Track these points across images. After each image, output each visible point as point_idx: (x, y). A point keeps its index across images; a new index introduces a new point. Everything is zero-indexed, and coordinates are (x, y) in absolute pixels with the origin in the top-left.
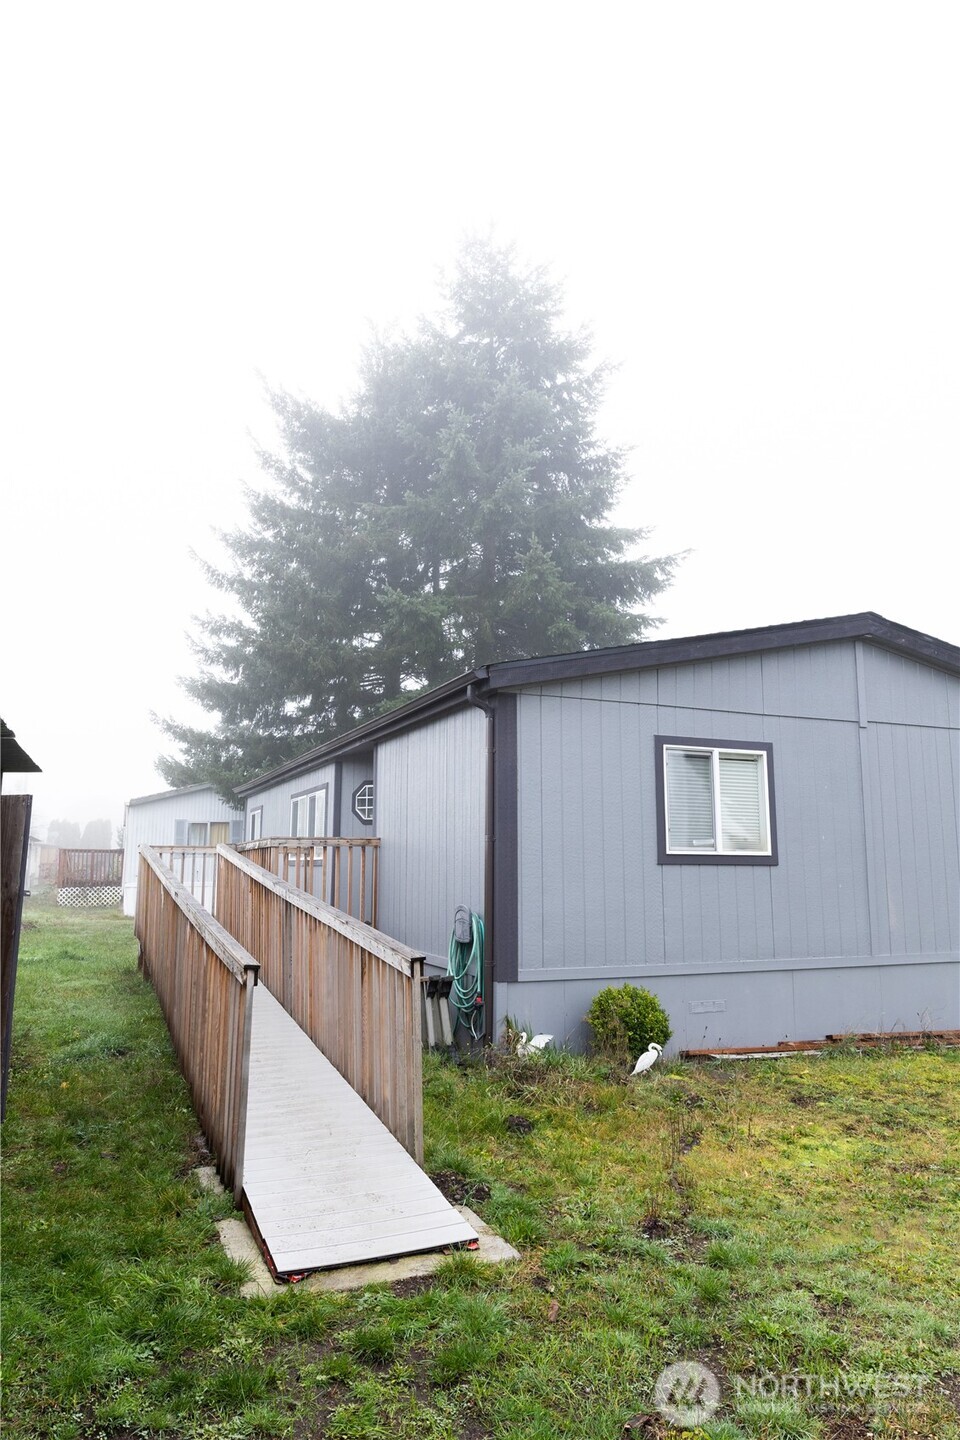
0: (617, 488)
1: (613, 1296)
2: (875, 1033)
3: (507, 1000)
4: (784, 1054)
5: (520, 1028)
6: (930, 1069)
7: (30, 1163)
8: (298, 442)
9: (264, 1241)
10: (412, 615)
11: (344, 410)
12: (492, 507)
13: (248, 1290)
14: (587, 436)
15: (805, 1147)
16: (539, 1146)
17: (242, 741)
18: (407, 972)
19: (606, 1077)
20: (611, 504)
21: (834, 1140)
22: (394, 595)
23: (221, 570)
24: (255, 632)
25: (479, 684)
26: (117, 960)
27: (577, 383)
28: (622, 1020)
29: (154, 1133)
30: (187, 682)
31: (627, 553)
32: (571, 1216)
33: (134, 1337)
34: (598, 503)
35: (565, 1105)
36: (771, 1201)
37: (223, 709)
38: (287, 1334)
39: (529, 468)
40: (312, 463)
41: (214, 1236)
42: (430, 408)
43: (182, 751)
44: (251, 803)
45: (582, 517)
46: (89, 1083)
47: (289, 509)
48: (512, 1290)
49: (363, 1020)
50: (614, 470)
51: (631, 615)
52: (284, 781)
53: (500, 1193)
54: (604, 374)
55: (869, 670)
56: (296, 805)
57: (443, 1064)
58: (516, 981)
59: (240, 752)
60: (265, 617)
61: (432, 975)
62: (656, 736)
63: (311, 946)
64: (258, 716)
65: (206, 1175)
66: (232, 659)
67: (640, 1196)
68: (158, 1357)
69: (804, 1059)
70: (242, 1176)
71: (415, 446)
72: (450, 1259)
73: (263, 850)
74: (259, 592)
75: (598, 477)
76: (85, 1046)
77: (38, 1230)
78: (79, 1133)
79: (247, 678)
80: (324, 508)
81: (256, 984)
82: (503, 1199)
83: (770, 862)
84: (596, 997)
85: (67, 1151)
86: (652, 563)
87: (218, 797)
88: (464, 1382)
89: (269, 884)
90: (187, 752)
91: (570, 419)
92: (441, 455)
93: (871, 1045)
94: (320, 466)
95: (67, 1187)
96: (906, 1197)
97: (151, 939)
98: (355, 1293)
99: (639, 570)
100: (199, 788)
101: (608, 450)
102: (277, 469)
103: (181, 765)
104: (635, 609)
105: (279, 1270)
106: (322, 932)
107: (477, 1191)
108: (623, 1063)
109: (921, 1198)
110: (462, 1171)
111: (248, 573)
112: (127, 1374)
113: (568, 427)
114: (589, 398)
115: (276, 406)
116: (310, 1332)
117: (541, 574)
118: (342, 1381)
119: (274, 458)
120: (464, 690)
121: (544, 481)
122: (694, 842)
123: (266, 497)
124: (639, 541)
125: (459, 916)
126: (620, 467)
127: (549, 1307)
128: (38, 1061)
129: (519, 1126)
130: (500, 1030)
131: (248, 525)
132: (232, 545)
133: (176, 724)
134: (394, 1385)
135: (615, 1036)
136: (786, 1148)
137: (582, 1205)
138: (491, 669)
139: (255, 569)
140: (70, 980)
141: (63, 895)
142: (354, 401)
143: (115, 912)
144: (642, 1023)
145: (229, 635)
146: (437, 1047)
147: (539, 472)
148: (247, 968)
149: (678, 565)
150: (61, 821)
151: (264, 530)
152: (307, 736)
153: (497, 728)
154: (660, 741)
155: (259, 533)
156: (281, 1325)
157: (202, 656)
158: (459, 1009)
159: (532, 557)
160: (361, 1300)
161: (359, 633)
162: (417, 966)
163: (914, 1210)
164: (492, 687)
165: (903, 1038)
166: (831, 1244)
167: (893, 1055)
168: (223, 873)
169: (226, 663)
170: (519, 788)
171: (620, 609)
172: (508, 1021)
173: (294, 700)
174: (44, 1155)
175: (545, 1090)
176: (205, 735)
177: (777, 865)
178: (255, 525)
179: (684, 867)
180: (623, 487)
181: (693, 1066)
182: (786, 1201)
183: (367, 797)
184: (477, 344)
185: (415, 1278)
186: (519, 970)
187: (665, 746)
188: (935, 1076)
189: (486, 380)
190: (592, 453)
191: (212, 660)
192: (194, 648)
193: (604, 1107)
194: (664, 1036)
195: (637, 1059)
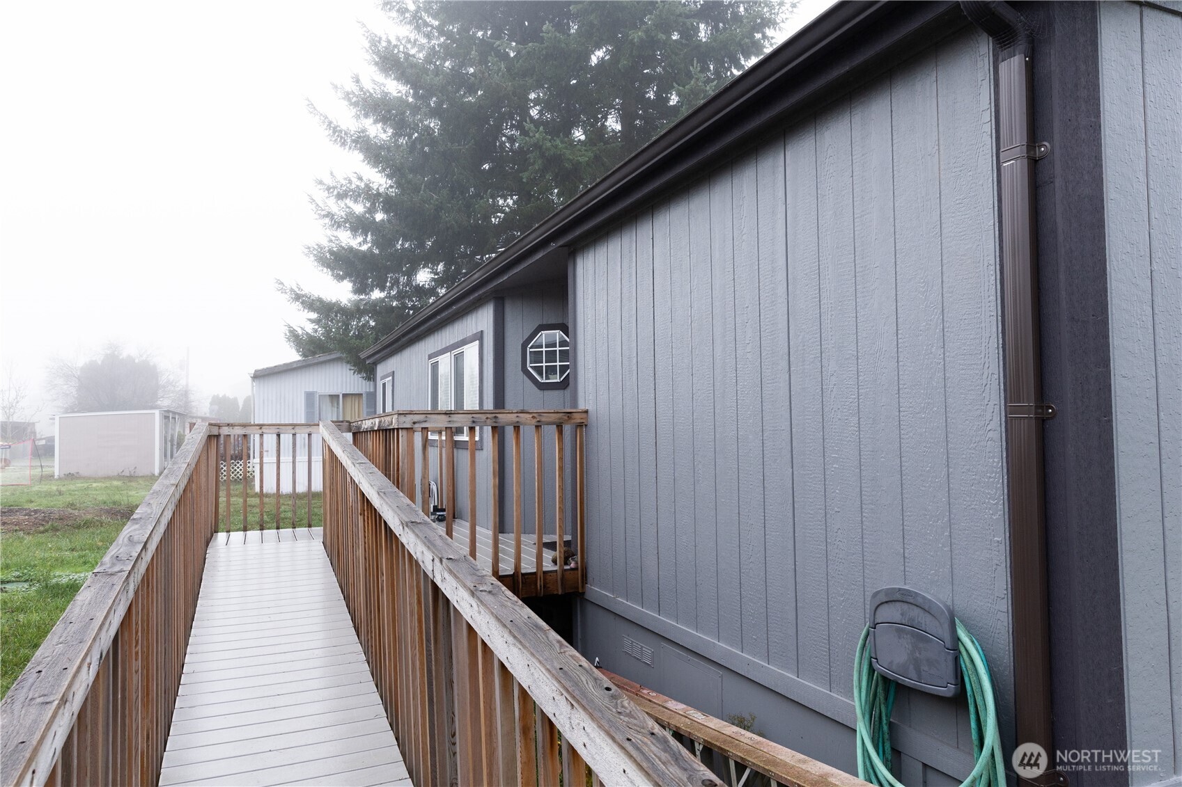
17: (375, 309)
23: (344, 127)
30: (315, 252)
37: (352, 279)
43: (310, 320)
44: (381, 370)
52: (418, 338)
59: (372, 323)
64: (389, 286)
66: (360, 225)
79: (374, 243)
87: (349, 366)
90: (317, 322)
100: (328, 357)
103: (311, 335)
133: (303, 293)
145: (355, 200)
150: (221, 396)
157: (327, 220)
169: (354, 230)
180: (788, 15)
183: (544, 349)
191: (338, 225)
192: (319, 212)
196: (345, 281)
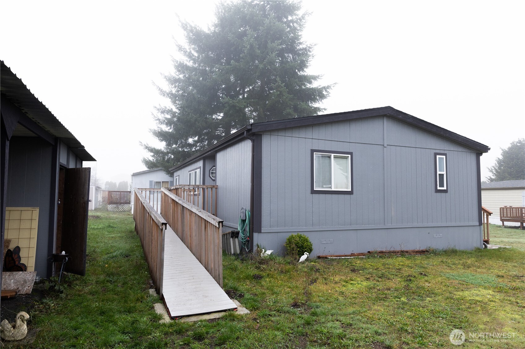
0: (310, 60)
1: (277, 323)
2: (384, 250)
3: (257, 238)
4: (352, 257)
5: (262, 248)
6: (400, 262)
7: (94, 288)
8: (192, 41)
9: (168, 308)
10: (234, 106)
11: (209, 29)
12: (263, 67)
13: (161, 322)
14: (299, 40)
15: (351, 284)
16: (263, 283)
17: (173, 152)
19: (289, 263)
20: (307, 66)
21: (362, 282)
22: (227, 99)
23: (164, 90)
24: (177, 113)
25: (248, 131)
26: (128, 228)
27: (296, 20)
28: (296, 245)
29: (135, 279)
30: (153, 131)
31: (313, 84)
32: (270, 302)
33: (123, 333)
34: (302, 65)
35: (274, 271)
36: (335, 299)
37: (166, 141)
38: (173, 333)
39: (277, 52)
40: (197, 49)
41: (152, 307)
42: (242, 29)
43: (151, 156)
44: (175, 174)
45: (297, 71)
46: (115, 265)
47: (189, 66)
48: (246, 321)
49: (205, 243)
50: (309, 53)
51: (314, 107)
52: (186, 166)
53: (247, 296)
54: (306, 16)
55: (388, 126)
56: (190, 174)
57: (236, 259)
58: (261, 232)
59: (173, 157)
60: (181, 107)
61: (232, 230)
62: (311, 149)
63: (190, 220)
64: (179, 143)
65: (152, 291)
66: (169, 123)
67: (293, 297)
68: (131, 338)
69: (359, 258)
70: (162, 290)
71: (235, 43)
72: (227, 313)
73: (177, 189)
74: (178, 98)
75: (302, 56)
76: (115, 254)
77: (95, 306)
78: (111, 279)
79: (174, 129)
80: (202, 67)
81: (166, 229)
82: (248, 298)
83: (350, 193)
84: (288, 237)
85: (106, 285)
86: (322, 88)
87: (164, 172)
88: (225, 344)
89: (177, 200)
90: (153, 156)
91: (292, 33)
92: (245, 47)
93: (382, 254)
94: (201, 51)
95: (106, 295)
96: (379, 297)
97: (138, 219)
98: (195, 323)
99: (317, 91)
100: (157, 169)
101: (307, 45)
102: (184, 51)
103: (151, 161)
104: (316, 105)
105: (172, 316)
106: (193, 215)
107: (239, 295)
108: (295, 259)
109: (384, 297)
110: (236, 289)
111: (174, 91)
112: (121, 342)
113: (292, 36)
114: (300, 25)
115: (183, 27)
116: (180, 332)
117: (281, 92)
118: (188, 344)
119: (183, 47)
120: (243, 133)
121: (283, 57)
122: (324, 186)
123: (180, 62)
124: (318, 80)
125: (242, 211)
126: (311, 52)
127: (257, 325)
128: (98, 259)
129: (258, 278)
130: (255, 248)
131: (173, 72)
132: (168, 80)
133: (149, 146)
134: (204, 345)
135: (293, 250)
136: (345, 284)
137: (274, 299)
138: (253, 125)
139: (176, 89)
140: (111, 234)
141: (110, 207)
142: (213, 26)
143: (129, 213)
144: (303, 246)
145: (168, 114)
146: (234, 254)
147: (281, 53)
148: (163, 224)
149: (331, 89)
150: (109, 182)
151: (180, 75)
152: (196, 151)
153: (255, 146)
154: (313, 151)
155: (178, 76)
156: (171, 330)
157: (158, 121)
158: (242, 242)
159: (277, 85)
160: (197, 324)
161: (216, 113)
162: (221, 224)
163: (381, 301)
164: (253, 132)
165: (394, 252)
166: (351, 310)
167: (389, 258)
168: (163, 198)
169: (167, 124)
170: (262, 167)
171: (310, 105)
172: (258, 245)
173: (191, 137)
174: (99, 286)
175: (268, 267)
176: (159, 150)
177: (353, 194)
178: (176, 72)
179: (320, 195)
181: (320, 260)
182: (341, 298)
183: (214, 171)
184: (258, 4)
185: (216, 318)
186: (262, 229)
187: (314, 153)
188: (401, 263)
189: (261, 18)
190: (301, 46)
191: (162, 123)
192: (155, 118)
193: (287, 272)
194: (310, 250)
195: (300, 257)
196: (163, 142)
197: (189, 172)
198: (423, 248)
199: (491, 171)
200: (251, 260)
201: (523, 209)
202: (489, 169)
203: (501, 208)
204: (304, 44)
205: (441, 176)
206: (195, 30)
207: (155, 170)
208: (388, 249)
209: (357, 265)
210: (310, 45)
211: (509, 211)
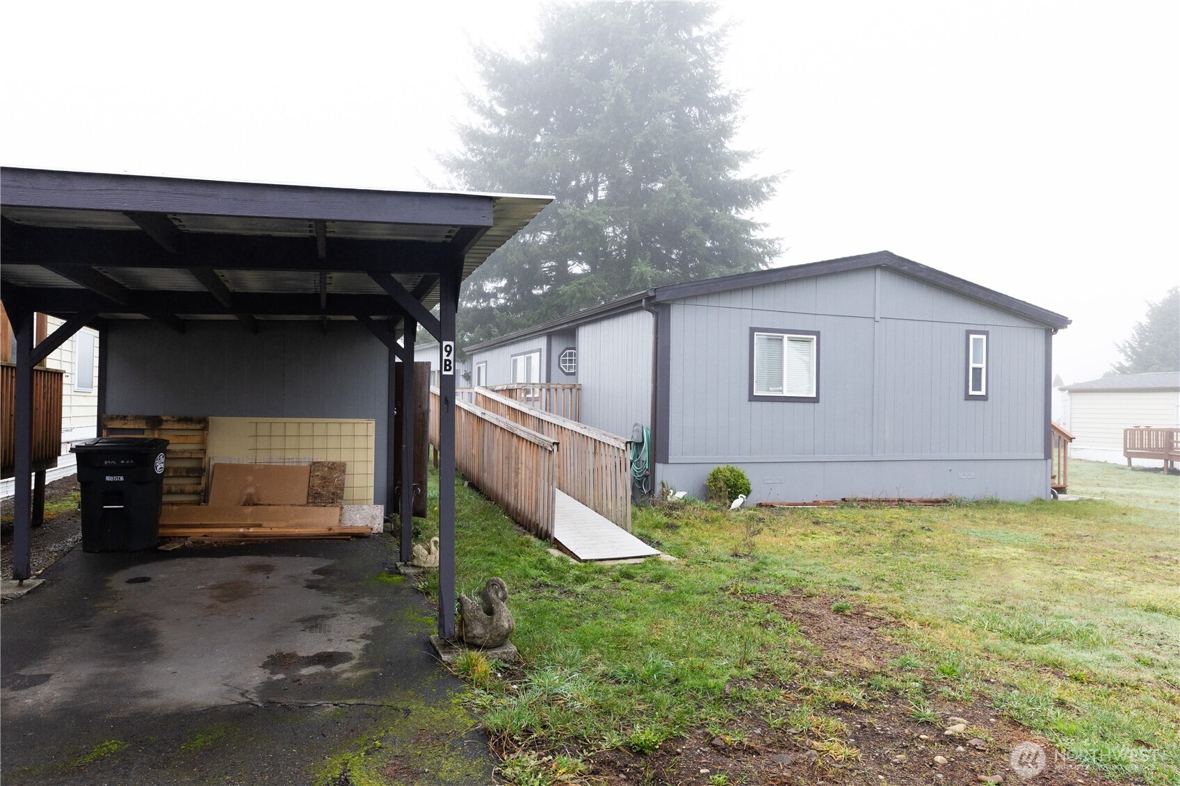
0: (736, 124)
2: (869, 497)
3: (663, 473)
4: (815, 506)
5: (669, 488)
6: (894, 513)
8: (494, 83)
9: (571, 552)
10: (583, 222)
12: (642, 140)
13: (571, 563)
14: (714, 81)
15: (813, 537)
16: (682, 532)
18: (624, 449)
19: (716, 509)
21: (829, 536)
22: (571, 209)
25: (649, 299)
27: (708, 36)
28: (725, 483)
31: (741, 171)
32: (699, 551)
35: (694, 519)
36: (790, 551)
39: (670, 110)
40: (504, 100)
41: (547, 552)
45: (709, 146)
47: (488, 138)
48: (677, 567)
51: (743, 220)
52: (505, 345)
53: (666, 544)
54: (729, 29)
55: (883, 286)
56: (515, 361)
58: (668, 463)
62: (750, 327)
65: (532, 537)
67: (730, 547)
69: (826, 508)
70: (554, 532)
71: (584, 90)
72: (650, 559)
75: (720, 113)
83: (815, 400)
84: (711, 472)
86: (760, 181)
91: (702, 67)
92: (603, 99)
93: (866, 503)
99: (750, 186)
101: (730, 91)
102: (479, 107)
104: (745, 215)
105: (582, 559)
107: (658, 543)
110: (648, 537)
113: (700, 73)
114: (717, 49)
115: (477, 56)
116: (601, 572)
117: (678, 193)
119: (476, 98)
120: (639, 301)
121: (680, 113)
122: (770, 389)
123: (471, 127)
124: (751, 159)
125: (635, 428)
126: (738, 106)
129: (672, 527)
130: (658, 488)
131: (459, 149)
132: (443, 163)
135: (721, 491)
136: (803, 537)
137: (703, 549)
138: (657, 290)
142: (536, 49)
144: (736, 484)
148: (554, 443)
149: (779, 182)
151: (468, 152)
153: (659, 324)
154: (753, 330)
155: (464, 154)
156: (589, 570)
158: (635, 477)
160: (617, 567)
162: (629, 445)
163: (855, 555)
164: (658, 301)
165: (886, 500)
167: (878, 508)
171: (735, 215)
172: (663, 483)
173: (492, 282)
175: (684, 513)
177: (818, 402)
178: (463, 149)
179: (763, 403)
181: (763, 508)
182: (797, 551)
183: (568, 358)
186: (670, 456)
187: (755, 333)
188: (895, 516)
189: (636, 34)
190: (719, 93)
193: (714, 521)
194: (747, 492)
195: (732, 502)
197: (512, 356)
198: (939, 496)
199: (1123, 351)
200: (654, 505)
201: (1175, 434)
202: (1119, 347)
203: (1126, 431)
204: (724, 88)
205: (977, 371)
206: (499, 60)
207: (425, 347)
208: (876, 497)
209: (823, 516)
210: (737, 90)
211: (1145, 437)
